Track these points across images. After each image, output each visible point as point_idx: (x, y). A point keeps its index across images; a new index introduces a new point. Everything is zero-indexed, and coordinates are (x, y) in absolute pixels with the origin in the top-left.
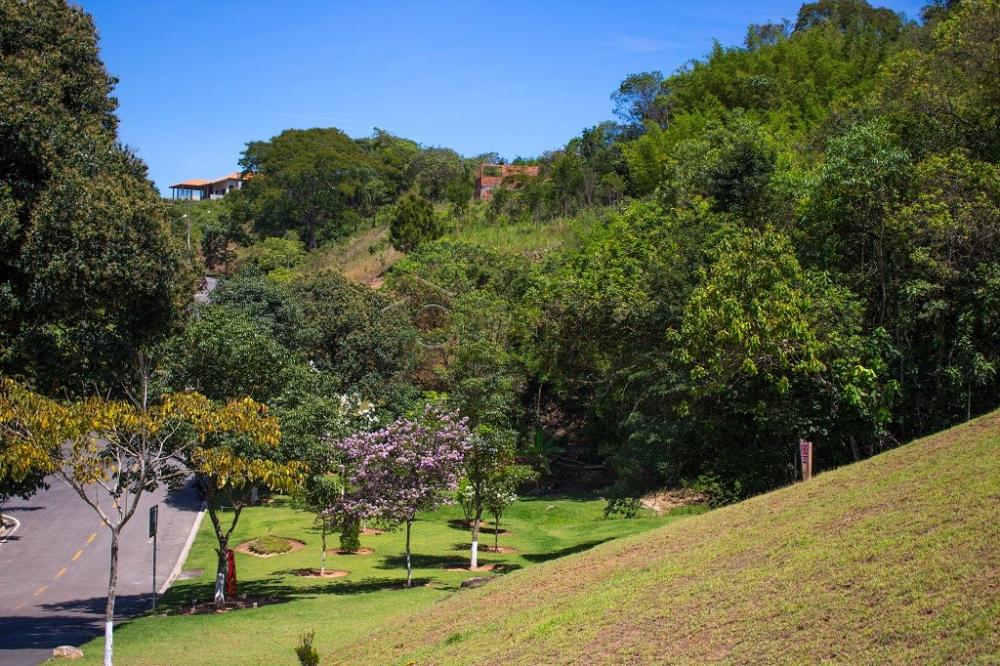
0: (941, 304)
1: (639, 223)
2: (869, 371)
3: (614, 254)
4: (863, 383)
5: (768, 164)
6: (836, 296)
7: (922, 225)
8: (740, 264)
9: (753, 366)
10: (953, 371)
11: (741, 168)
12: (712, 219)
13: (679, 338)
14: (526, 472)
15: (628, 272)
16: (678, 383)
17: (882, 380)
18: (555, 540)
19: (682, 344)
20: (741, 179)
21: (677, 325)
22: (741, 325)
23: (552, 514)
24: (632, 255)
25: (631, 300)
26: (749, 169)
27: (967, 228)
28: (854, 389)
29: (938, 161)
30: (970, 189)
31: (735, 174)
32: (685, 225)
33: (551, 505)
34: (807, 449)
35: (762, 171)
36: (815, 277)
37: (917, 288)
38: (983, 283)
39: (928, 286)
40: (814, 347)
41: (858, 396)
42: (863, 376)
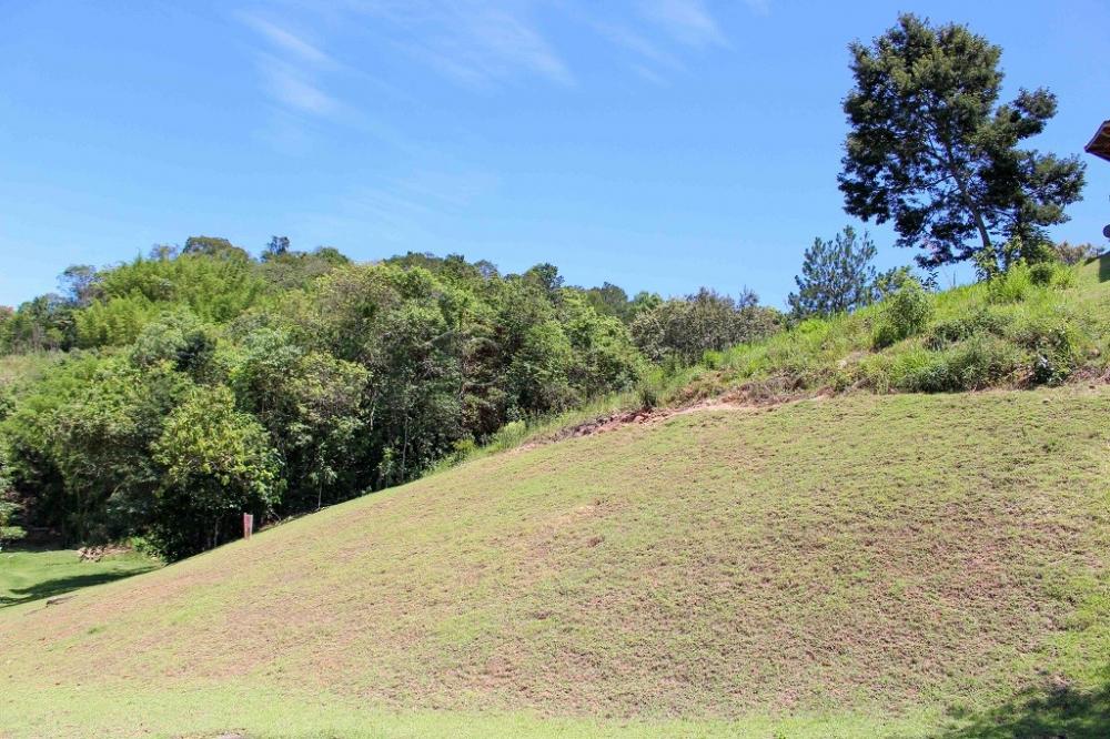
0: (309, 438)
1: (121, 371)
2: (271, 474)
3: (106, 392)
4: (266, 481)
5: (212, 346)
6: (254, 428)
7: (308, 392)
8: (204, 406)
9: (209, 469)
10: (314, 475)
11: (196, 347)
12: (175, 375)
13: (158, 448)
14: (17, 532)
15: (116, 404)
16: (151, 475)
17: (276, 479)
18: (21, 580)
19: (161, 451)
20: (196, 353)
21: (157, 440)
22: (202, 443)
23: (12, 561)
24: (117, 393)
25: (119, 423)
26: (201, 347)
27: (332, 396)
28: (260, 483)
29: (317, 357)
30: (334, 374)
31: (191, 349)
32: (154, 378)
33: (11, 555)
34: (249, 519)
35: (209, 350)
36: (239, 417)
37: (296, 427)
38: (337, 428)
39: (302, 426)
40: (241, 458)
41: (263, 487)
42: (266, 476)
